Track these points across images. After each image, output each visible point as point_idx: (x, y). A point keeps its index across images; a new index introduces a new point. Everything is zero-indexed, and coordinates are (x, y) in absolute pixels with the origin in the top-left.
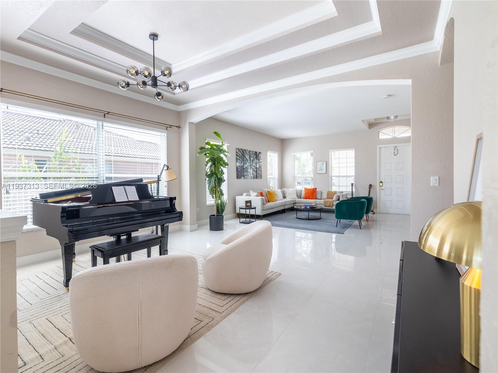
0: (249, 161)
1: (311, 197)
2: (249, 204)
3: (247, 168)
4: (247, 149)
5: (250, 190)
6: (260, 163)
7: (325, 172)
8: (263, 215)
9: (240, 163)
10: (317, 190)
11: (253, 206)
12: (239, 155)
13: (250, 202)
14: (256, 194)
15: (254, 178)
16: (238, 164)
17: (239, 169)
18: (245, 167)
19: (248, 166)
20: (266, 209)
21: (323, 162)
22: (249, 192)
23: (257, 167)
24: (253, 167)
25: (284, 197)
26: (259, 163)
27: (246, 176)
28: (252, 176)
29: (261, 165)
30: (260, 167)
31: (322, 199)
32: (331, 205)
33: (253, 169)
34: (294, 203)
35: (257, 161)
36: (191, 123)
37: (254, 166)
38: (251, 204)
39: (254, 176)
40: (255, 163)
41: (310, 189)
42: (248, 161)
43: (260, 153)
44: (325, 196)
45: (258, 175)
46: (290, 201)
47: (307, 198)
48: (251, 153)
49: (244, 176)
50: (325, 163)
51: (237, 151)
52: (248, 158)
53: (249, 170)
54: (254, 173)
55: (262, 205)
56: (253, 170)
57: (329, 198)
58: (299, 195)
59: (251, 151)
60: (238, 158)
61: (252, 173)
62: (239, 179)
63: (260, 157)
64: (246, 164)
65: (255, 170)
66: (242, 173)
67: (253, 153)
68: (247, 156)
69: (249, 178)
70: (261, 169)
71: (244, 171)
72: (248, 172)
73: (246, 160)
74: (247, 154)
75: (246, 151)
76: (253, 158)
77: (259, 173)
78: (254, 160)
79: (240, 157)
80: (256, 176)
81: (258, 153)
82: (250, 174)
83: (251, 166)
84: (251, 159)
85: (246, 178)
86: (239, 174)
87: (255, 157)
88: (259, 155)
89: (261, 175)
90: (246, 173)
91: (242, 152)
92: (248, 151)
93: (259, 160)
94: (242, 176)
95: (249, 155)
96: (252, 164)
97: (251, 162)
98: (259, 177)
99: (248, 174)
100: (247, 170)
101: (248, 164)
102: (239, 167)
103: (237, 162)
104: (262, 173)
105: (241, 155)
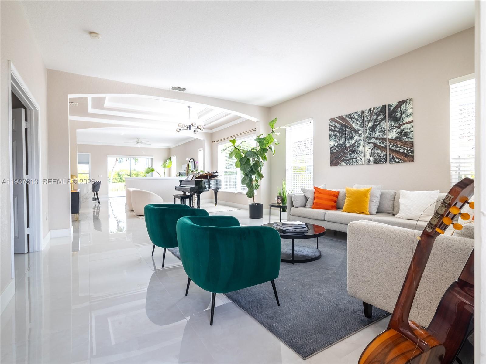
0: (361, 132)
3: (355, 146)
4: (354, 112)
9: (335, 141)
12: (333, 128)
16: (332, 143)
17: (335, 151)
19: (358, 141)
24: (373, 140)
26: (399, 127)
27: (351, 161)
28: (371, 159)
29: (406, 131)
37: (377, 138)
42: (356, 133)
49: (346, 161)
53: (361, 149)
54: (379, 151)
56: (376, 146)
60: (333, 133)
61: (371, 153)
62: (335, 166)
63: (402, 113)
64: (351, 140)
65: (380, 145)
66: (340, 156)
67: (372, 113)
68: (354, 125)
69: (360, 164)
70: (407, 140)
71: (347, 151)
72: (357, 153)
73: (352, 131)
74: (354, 120)
75: (353, 115)
76: (374, 123)
77: (398, 149)
78: (377, 126)
79: (337, 131)
80: (384, 158)
81: (396, 105)
82: (365, 156)
83: (367, 140)
84: (367, 126)
85: (352, 165)
86: (335, 158)
87: (380, 117)
88: (397, 110)
89: (410, 153)
90: (351, 154)
91: (341, 121)
92: (359, 113)
93: (400, 120)
94: (340, 161)
95: (359, 121)
96: (369, 136)
97: (368, 132)
98: (397, 158)
99: (359, 156)
100: (354, 149)
101: (356, 137)
102: (333, 149)
103: (330, 140)
104: (412, 147)
105: (338, 126)
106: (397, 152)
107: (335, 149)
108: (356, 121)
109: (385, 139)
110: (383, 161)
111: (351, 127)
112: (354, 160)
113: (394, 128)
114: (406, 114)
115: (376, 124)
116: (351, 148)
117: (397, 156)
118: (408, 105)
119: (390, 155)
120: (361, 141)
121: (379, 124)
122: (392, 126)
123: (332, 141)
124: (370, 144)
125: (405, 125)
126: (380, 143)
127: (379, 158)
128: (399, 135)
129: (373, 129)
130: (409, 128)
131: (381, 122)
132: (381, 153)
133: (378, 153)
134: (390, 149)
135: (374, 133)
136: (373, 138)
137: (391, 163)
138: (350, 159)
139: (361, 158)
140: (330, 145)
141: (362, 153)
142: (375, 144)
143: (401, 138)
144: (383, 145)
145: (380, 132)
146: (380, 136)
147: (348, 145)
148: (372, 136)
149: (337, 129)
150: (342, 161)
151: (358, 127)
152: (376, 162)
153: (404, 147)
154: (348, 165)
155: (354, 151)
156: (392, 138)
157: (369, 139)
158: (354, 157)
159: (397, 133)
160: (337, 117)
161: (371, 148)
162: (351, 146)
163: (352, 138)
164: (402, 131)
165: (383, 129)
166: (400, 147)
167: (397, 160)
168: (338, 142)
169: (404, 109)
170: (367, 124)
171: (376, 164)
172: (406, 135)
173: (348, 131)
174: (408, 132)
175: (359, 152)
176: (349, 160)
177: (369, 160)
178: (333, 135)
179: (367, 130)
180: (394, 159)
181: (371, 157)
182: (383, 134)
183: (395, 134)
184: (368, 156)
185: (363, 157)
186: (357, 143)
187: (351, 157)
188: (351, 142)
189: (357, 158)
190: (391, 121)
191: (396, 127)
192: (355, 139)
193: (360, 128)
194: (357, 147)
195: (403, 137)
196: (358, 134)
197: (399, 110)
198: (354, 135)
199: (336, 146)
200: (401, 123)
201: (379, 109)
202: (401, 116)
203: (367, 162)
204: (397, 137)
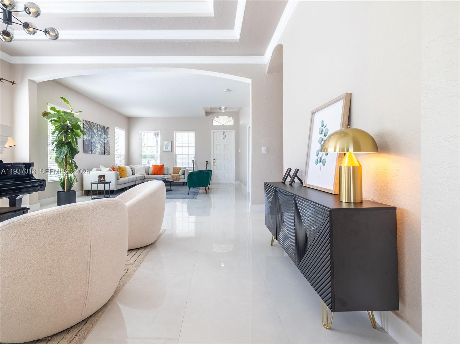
0: (97, 135)
1: (159, 173)
2: (102, 179)
3: (95, 143)
4: (95, 123)
5: (100, 166)
6: (108, 139)
7: (171, 151)
8: (117, 190)
10: (164, 166)
11: (107, 181)
12: (86, 127)
13: (104, 176)
14: (109, 169)
15: (101, 154)
18: (92, 141)
19: (96, 140)
20: (120, 184)
21: (168, 142)
22: (100, 168)
23: (105, 142)
24: (101, 142)
25: (133, 174)
27: (93, 151)
28: (100, 151)
29: (109, 141)
30: (108, 143)
31: (169, 174)
32: (178, 179)
33: (101, 144)
34: (143, 179)
35: (105, 136)
36: (31, 82)
37: (102, 141)
38: (105, 179)
39: (101, 152)
40: (103, 138)
41: (158, 166)
42: (95, 135)
43: (108, 128)
44: (171, 171)
45: (105, 151)
46: (140, 177)
47: (156, 173)
48: (99, 127)
49: (91, 151)
50: (170, 142)
51: (85, 123)
52: (96, 132)
53: (97, 145)
54: (102, 148)
55: (116, 180)
56: (101, 146)
57: (175, 174)
58: (147, 172)
59: (99, 125)
60: (86, 130)
61: (100, 148)
63: (108, 133)
64: (93, 139)
65: (103, 145)
66: (89, 147)
68: (94, 130)
69: (96, 153)
70: (109, 145)
71: (92, 145)
72: (95, 147)
74: (95, 127)
76: (101, 133)
81: (106, 128)
86: (86, 148)
87: (102, 131)
88: (106, 130)
89: (109, 151)
90: (93, 147)
91: (89, 125)
93: (107, 135)
94: (89, 151)
95: (96, 129)
97: (99, 137)
99: (96, 149)
102: (86, 141)
104: (109, 149)
105: (88, 127)
106: (106, 149)
107: (87, 142)
110: (103, 153)
113: (106, 139)
117: (107, 152)
129: (101, 135)
131: (103, 133)
135: (101, 138)
136: (100, 140)
137: (105, 154)
141: (97, 147)
149: (88, 129)
160: (88, 121)
167: (107, 154)
168: (88, 138)
169: (108, 131)
170: (99, 133)
173: (92, 132)
177: (99, 152)
179: (99, 135)
184: (99, 150)
187: (93, 149)
192: (95, 139)
198: (94, 136)
200: (107, 137)
201: (102, 127)
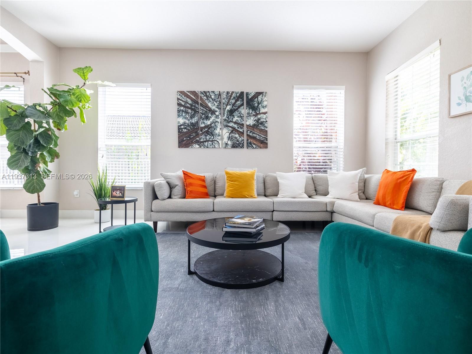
0: (218, 113)
3: (211, 127)
4: (210, 91)
9: (186, 118)
12: (183, 103)
16: (181, 121)
17: (185, 130)
19: (215, 122)
20: (161, 209)
23: (248, 123)
24: (231, 124)
26: (256, 115)
27: (206, 144)
28: (229, 143)
29: (262, 120)
35: (249, 111)
37: (235, 123)
39: (235, 143)
48: (225, 96)
49: (200, 143)
51: (180, 97)
52: (213, 108)
53: (218, 131)
54: (237, 136)
56: (234, 130)
59: (225, 93)
60: (182, 108)
61: (229, 136)
62: (185, 147)
63: (259, 104)
64: (206, 120)
65: (238, 129)
66: (192, 136)
67: (231, 96)
68: (210, 105)
69: (216, 147)
70: (263, 128)
71: (201, 132)
72: (213, 135)
73: (208, 111)
74: (211, 99)
75: (209, 93)
76: (232, 107)
77: (255, 135)
78: (235, 110)
79: (188, 108)
80: (242, 142)
81: (253, 95)
82: (222, 139)
83: (225, 123)
84: (225, 109)
85: (207, 147)
86: (185, 139)
87: (239, 103)
88: (255, 99)
89: (265, 140)
90: (207, 136)
91: (193, 97)
92: (216, 93)
93: (257, 109)
94: (192, 143)
95: (217, 102)
96: (227, 119)
97: (226, 115)
98: (254, 144)
99: (216, 138)
100: (209, 130)
101: (213, 118)
102: (182, 127)
103: (179, 116)
104: (266, 135)
105: (190, 102)
106: (254, 138)
107: (185, 128)
108: (212, 101)
109: (243, 125)
110: (241, 145)
111: (206, 106)
112: (210, 142)
113: (252, 116)
114: (262, 105)
115: (234, 109)
116: (206, 129)
117: (255, 142)
118: (264, 97)
119: (248, 140)
120: (219, 123)
121: (237, 109)
122: (250, 113)
123: (181, 118)
124: (228, 128)
125: (261, 115)
126: (238, 128)
127: (237, 143)
128: (256, 122)
129: (231, 112)
130: (264, 117)
131: (239, 107)
132: (239, 138)
133: (236, 138)
134: (248, 135)
135: (232, 117)
136: (231, 121)
137: (249, 148)
138: (205, 142)
139: (218, 141)
140: (179, 122)
141: (219, 135)
142: (234, 128)
143: (258, 126)
144: (241, 130)
145: (238, 117)
146: (238, 121)
147: (203, 125)
148: (231, 119)
149: (188, 105)
150: (194, 143)
151: (215, 108)
152: (234, 146)
153: (260, 135)
154: (203, 147)
155: (210, 133)
156: (250, 124)
157: (227, 122)
158: (209, 139)
159: (254, 121)
160: (188, 92)
161: (230, 132)
162: (206, 127)
163: (207, 118)
164: (259, 119)
165: (241, 115)
166: (257, 134)
167: (254, 146)
168: (189, 120)
169: (261, 100)
170: (225, 107)
171: (234, 148)
172: (262, 123)
173: (203, 110)
174: (264, 122)
175: (216, 135)
176: (203, 142)
177: (227, 144)
178: (183, 111)
179: (225, 113)
180: (251, 145)
181: (229, 141)
182: (241, 120)
183: (253, 121)
184: (226, 140)
185: (220, 140)
186: (213, 124)
187: (206, 139)
188: (206, 123)
189: (213, 141)
190: (249, 109)
191: (254, 115)
192: (211, 120)
193: (217, 109)
194: (213, 129)
195: (260, 125)
196: (215, 115)
197: (256, 99)
198: (210, 115)
199: (186, 124)
200: (258, 112)
201: (238, 95)
202: (258, 105)
203: (224, 145)
204: (254, 125)
